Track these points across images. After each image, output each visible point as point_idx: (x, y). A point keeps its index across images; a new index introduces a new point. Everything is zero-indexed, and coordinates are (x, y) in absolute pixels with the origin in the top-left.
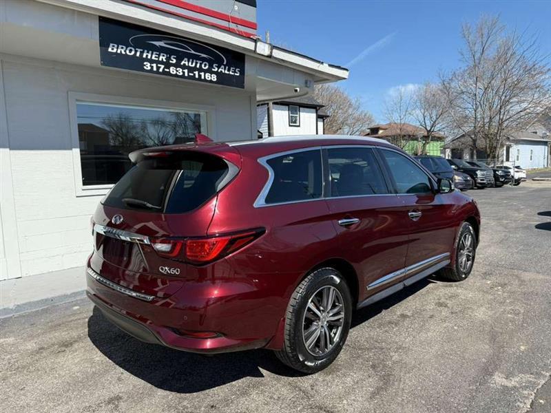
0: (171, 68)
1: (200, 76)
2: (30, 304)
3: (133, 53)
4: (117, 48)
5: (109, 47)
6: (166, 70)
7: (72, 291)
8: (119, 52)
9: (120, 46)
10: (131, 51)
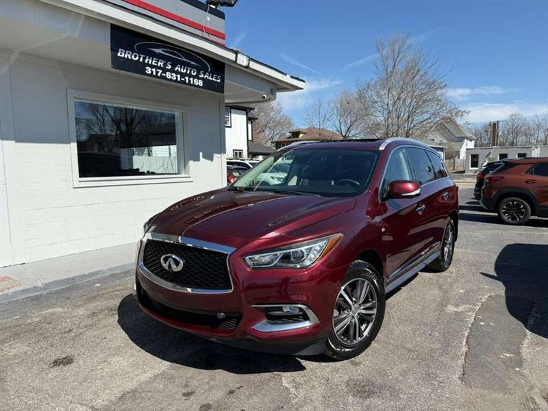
0: (167, 73)
1: (189, 81)
2: (55, 283)
3: (137, 58)
4: (125, 53)
5: (118, 52)
6: (163, 74)
7: (89, 272)
8: (126, 57)
9: (127, 52)
10: (135, 56)
